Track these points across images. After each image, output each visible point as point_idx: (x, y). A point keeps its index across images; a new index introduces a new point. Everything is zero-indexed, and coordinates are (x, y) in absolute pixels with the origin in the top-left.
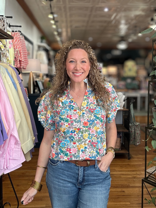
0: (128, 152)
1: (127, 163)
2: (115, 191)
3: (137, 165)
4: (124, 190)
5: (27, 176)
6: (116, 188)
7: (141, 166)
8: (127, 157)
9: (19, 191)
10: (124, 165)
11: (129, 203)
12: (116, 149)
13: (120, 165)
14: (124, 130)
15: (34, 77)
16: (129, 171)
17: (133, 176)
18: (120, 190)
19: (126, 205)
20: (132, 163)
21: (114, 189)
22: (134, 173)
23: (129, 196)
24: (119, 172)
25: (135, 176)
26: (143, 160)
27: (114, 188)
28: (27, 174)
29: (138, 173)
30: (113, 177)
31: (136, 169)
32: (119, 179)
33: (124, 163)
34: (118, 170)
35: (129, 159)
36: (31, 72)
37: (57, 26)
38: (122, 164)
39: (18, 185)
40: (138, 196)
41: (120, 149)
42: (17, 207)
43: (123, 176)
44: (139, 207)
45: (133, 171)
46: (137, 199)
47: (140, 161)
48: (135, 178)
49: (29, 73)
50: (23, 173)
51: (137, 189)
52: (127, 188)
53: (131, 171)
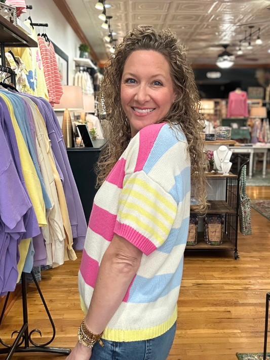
0: (235, 248)
1: (233, 266)
2: (215, 311)
3: (251, 268)
4: (229, 309)
5: (66, 286)
6: (217, 306)
7: (257, 270)
8: (234, 255)
9: (54, 310)
10: (228, 268)
11: (240, 331)
12: (215, 241)
13: (221, 268)
14: (228, 211)
15: (72, 118)
16: (236, 278)
17: (244, 286)
18: (222, 309)
19: (234, 334)
20: (242, 266)
21: (212, 308)
22: (246, 281)
23: (238, 319)
24: (220, 279)
25: (247, 286)
26: (259, 260)
27: (213, 306)
28: (66, 282)
29: (252, 281)
30: (211, 288)
31: (249, 275)
32: (220, 292)
33: (228, 266)
34: (217, 276)
35: (236, 259)
36: (67, 109)
37: (109, 26)
38: (224, 267)
39: (51, 301)
40: (254, 319)
41: (221, 242)
42: (52, 336)
43: (226, 287)
44: (256, 337)
45: (244, 278)
46: (253, 325)
47: (255, 262)
48: (247, 289)
49: (63, 112)
50: (59, 281)
51: (252, 308)
52: (235, 306)
53: (240, 278)
